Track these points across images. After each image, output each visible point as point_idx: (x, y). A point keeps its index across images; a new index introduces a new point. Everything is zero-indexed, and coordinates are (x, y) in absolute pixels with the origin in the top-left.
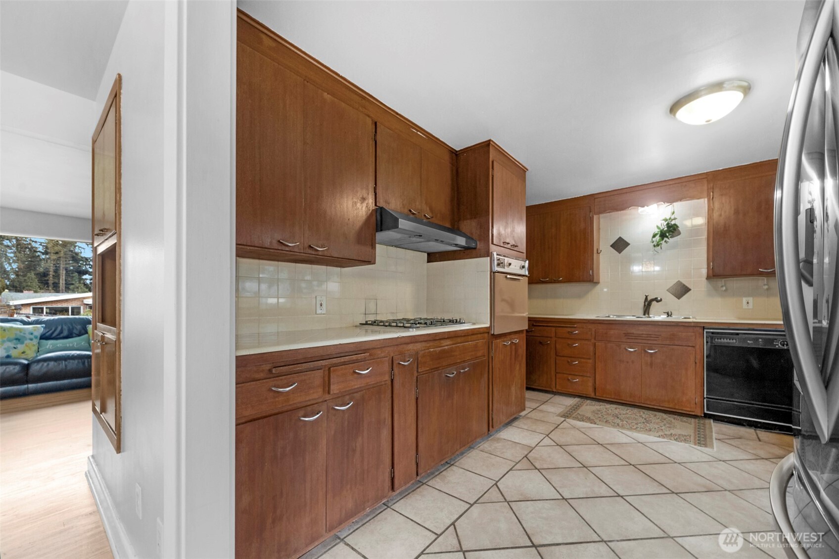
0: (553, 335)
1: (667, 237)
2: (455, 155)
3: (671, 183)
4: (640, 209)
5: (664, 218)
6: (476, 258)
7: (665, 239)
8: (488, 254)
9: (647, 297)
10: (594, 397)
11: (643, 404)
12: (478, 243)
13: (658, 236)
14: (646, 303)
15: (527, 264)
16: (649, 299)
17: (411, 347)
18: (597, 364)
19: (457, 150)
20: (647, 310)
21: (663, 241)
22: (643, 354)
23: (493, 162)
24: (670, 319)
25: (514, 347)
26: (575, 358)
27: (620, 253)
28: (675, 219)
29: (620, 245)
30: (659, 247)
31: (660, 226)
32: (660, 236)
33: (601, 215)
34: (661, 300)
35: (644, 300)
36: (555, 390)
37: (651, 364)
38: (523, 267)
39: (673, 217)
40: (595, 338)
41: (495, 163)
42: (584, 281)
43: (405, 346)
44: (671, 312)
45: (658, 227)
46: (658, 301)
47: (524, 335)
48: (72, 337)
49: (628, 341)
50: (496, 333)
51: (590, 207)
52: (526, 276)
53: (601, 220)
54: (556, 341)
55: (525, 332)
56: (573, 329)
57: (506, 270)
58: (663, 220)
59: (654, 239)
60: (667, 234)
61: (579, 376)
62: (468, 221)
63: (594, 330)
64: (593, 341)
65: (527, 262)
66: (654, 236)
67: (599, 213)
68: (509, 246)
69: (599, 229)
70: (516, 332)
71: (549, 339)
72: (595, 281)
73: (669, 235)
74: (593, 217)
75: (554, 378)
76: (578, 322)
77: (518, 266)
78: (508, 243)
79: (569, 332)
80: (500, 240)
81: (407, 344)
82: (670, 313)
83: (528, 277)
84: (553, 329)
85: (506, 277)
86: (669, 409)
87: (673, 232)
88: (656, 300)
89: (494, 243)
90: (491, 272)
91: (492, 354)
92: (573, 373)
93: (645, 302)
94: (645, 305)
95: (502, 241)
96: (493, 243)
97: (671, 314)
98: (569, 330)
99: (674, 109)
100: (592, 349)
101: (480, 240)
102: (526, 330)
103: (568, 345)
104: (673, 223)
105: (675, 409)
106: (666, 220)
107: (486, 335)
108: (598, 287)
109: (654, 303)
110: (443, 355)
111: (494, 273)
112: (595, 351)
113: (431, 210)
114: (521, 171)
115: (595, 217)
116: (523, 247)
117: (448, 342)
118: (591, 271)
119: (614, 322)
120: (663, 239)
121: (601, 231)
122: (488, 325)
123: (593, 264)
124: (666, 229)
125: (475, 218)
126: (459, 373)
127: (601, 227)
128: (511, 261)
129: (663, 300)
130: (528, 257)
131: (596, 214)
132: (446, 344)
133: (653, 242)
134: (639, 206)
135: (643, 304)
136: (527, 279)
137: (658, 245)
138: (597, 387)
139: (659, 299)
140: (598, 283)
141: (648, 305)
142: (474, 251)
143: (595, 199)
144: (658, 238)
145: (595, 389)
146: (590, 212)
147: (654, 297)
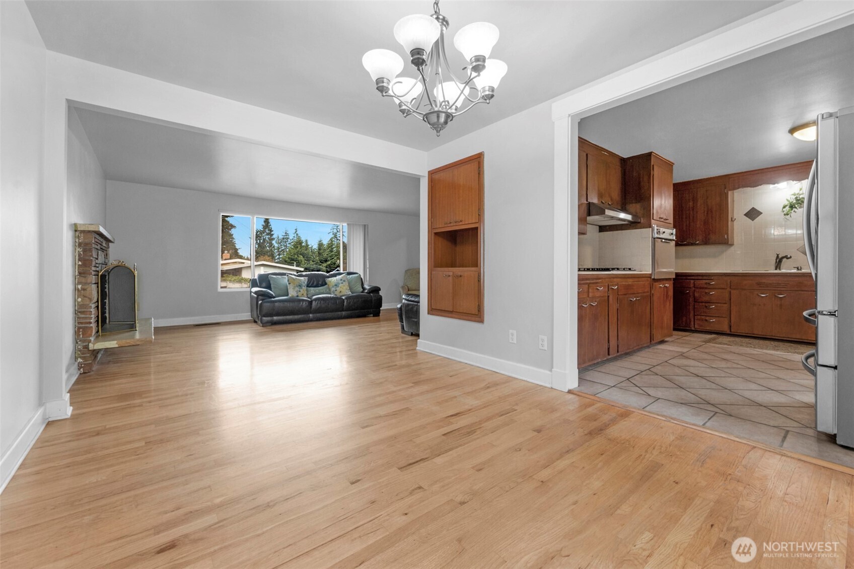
0: (692, 285)
1: (796, 208)
2: (624, 161)
3: (799, 165)
4: (771, 186)
5: (793, 193)
6: (640, 228)
7: (794, 209)
8: (650, 226)
9: (778, 255)
10: (730, 333)
11: (774, 336)
12: (642, 219)
13: (788, 207)
14: (778, 260)
15: (674, 231)
16: (780, 256)
17: (615, 280)
18: (732, 308)
19: (625, 157)
20: (778, 264)
21: (793, 211)
22: (773, 299)
23: (653, 166)
24: (799, 272)
25: (665, 290)
26: (712, 303)
27: (753, 220)
28: (803, 194)
29: (753, 214)
30: (789, 216)
31: (789, 199)
32: (789, 207)
33: (735, 191)
34: (791, 257)
35: (775, 258)
36: (693, 329)
37: (781, 305)
38: (672, 234)
39: (801, 192)
40: (730, 287)
41: (655, 167)
42: (720, 243)
43: (612, 279)
44: (801, 267)
45: (788, 200)
46: (788, 258)
47: (672, 282)
48: (318, 287)
49: (760, 288)
50: (655, 278)
51: (725, 185)
52: (674, 240)
53: (735, 194)
54: (694, 290)
55: (672, 280)
56: (711, 281)
57: (662, 236)
58: (792, 195)
59: (784, 209)
60: (796, 206)
61: (716, 317)
62: (634, 204)
63: (729, 281)
64: (729, 289)
65: (675, 230)
66: (784, 207)
67: (734, 189)
68: (662, 220)
69: (733, 201)
70: (667, 279)
71: (688, 289)
72: (729, 243)
73: (798, 206)
74: (728, 193)
75: (692, 319)
76: (714, 276)
77: (669, 233)
78: (662, 218)
79: (706, 283)
80: (657, 216)
81: (614, 278)
82: (799, 268)
83: (676, 241)
84: (692, 281)
85: (662, 241)
86: (796, 340)
87: (801, 204)
88: (786, 257)
89: (655, 218)
90: (652, 238)
91: (652, 292)
92: (710, 315)
93: (776, 260)
94: (776, 262)
95: (659, 217)
96: (653, 219)
97: (801, 269)
98: (707, 281)
99: (792, 131)
100: (727, 295)
101: (643, 217)
102: (674, 279)
103: (706, 293)
104: (801, 196)
105: (802, 339)
106: (794, 195)
107: (649, 279)
108: (732, 248)
109: (784, 260)
110: (628, 287)
111: (654, 238)
112: (731, 297)
113: (612, 200)
114: (669, 166)
115: (730, 193)
116: (671, 220)
117: (631, 280)
118: (726, 236)
119: (747, 275)
120: (792, 210)
121: (735, 203)
122: (650, 273)
123: (728, 230)
124: (795, 201)
125: (639, 202)
126: (636, 299)
127: (735, 199)
128: (664, 230)
129: (792, 258)
130: (675, 227)
131: (730, 190)
132: (630, 282)
133: (783, 212)
134: (770, 184)
135: (775, 261)
136: (674, 242)
137: (788, 214)
138: (732, 325)
139: (789, 256)
140: (732, 245)
141: (779, 262)
142: (639, 225)
143: (729, 178)
144: (787, 208)
145: (730, 327)
146: (725, 188)
147: (784, 255)
